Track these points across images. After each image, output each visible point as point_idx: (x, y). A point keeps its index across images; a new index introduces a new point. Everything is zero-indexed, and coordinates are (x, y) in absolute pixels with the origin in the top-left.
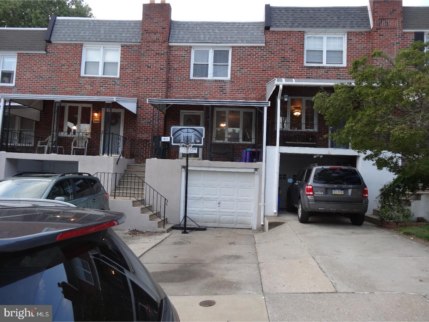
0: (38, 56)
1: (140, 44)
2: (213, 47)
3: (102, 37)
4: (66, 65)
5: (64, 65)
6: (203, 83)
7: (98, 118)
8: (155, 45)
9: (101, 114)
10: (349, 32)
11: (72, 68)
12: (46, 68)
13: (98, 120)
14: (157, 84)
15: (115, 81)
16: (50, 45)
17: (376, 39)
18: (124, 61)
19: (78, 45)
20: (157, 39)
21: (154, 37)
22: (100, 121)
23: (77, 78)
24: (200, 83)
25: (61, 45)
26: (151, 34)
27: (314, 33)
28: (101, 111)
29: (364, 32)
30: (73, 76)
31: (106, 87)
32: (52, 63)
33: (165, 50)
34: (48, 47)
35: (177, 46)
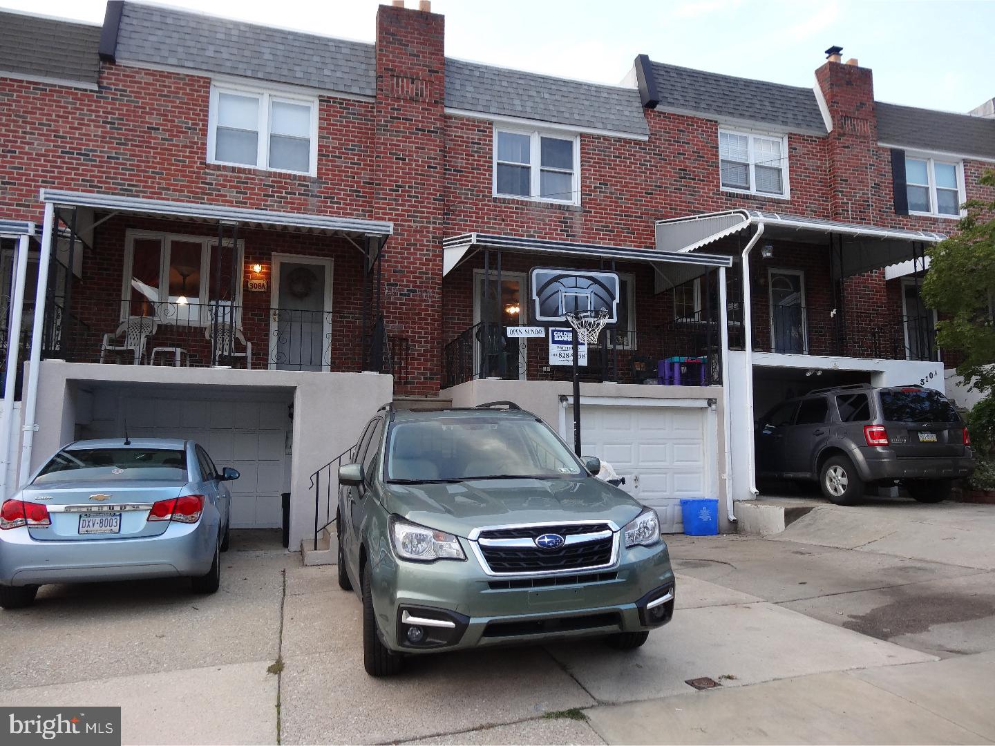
0: (72, 93)
1: (372, 100)
2: (540, 130)
3: (268, 70)
4: (163, 130)
5: (158, 129)
6: (523, 209)
7: (262, 278)
8: (414, 108)
9: (269, 269)
10: (791, 134)
11: (182, 140)
12: (100, 130)
13: (262, 282)
14: (423, 202)
15: (307, 186)
16: (112, 69)
17: (838, 154)
18: (328, 138)
19: (199, 81)
20: (417, 94)
21: (411, 89)
22: (269, 287)
23: (197, 168)
24: (516, 208)
25: (146, 74)
26: (403, 81)
27: (733, 128)
28: (270, 259)
29: (816, 137)
30: (185, 162)
31: (282, 197)
32: (118, 119)
33: (438, 123)
34: (105, 75)
35: (462, 118)
